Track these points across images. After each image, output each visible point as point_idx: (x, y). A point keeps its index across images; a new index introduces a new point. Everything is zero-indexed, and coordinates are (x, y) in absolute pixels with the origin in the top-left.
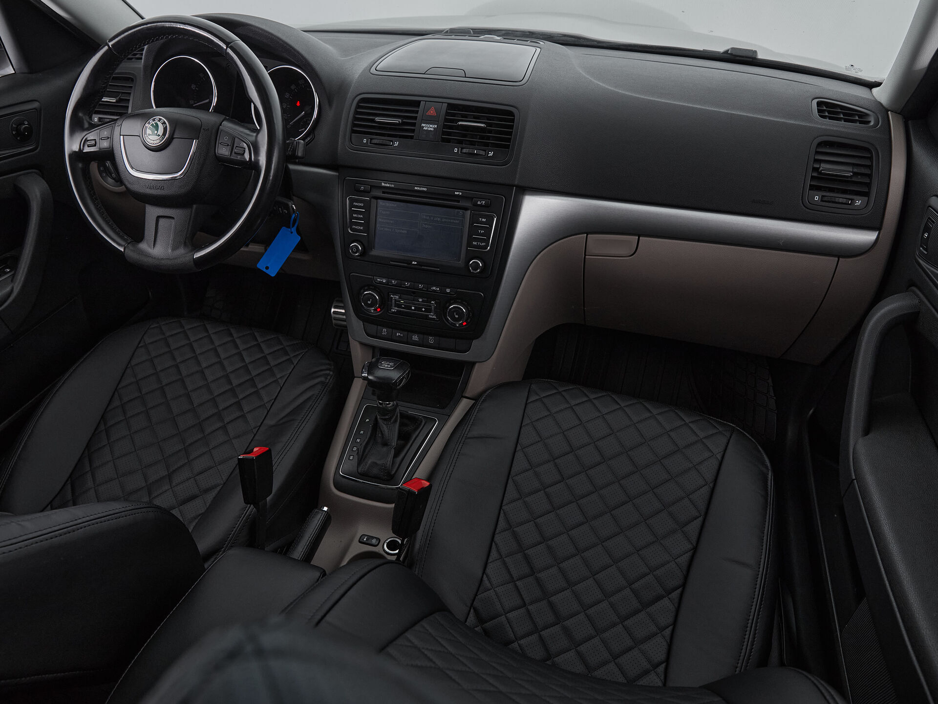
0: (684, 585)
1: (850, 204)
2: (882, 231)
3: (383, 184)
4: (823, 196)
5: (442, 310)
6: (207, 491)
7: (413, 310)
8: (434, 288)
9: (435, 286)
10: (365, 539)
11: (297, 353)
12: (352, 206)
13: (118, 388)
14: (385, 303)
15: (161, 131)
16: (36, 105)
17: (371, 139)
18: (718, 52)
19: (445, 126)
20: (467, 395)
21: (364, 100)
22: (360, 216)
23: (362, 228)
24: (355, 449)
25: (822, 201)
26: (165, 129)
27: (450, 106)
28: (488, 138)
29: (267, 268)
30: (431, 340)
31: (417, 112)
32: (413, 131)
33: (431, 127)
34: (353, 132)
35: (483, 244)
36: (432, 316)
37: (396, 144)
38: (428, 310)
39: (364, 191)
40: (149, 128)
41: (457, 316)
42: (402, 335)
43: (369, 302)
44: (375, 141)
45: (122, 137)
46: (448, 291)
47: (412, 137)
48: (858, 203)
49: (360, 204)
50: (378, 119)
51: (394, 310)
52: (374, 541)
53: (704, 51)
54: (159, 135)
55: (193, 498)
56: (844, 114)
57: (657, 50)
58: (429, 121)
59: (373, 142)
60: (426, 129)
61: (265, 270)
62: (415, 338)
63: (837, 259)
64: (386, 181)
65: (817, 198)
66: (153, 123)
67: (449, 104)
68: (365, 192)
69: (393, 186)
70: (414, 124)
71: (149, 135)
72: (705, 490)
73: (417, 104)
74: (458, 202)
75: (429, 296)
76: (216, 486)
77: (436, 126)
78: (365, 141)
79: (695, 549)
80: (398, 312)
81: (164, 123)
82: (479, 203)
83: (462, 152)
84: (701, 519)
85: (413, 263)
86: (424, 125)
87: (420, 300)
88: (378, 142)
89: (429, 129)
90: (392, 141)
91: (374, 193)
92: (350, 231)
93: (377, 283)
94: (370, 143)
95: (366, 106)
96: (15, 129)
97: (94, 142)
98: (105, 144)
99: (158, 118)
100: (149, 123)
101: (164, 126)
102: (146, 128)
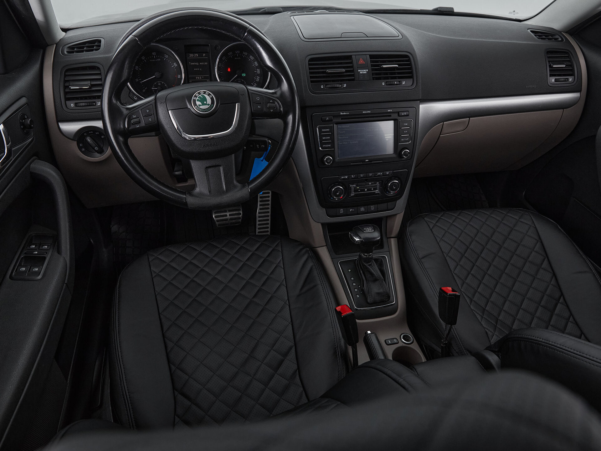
0: (562, 294)
1: (567, 81)
2: (582, 92)
3: (341, 114)
4: (555, 79)
5: (384, 188)
6: (286, 355)
7: (366, 191)
8: (379, 174)
9: (379, 172)
10: (390, 342)
12: (320, 132)
13: (160, 312)
14: (347, 190)
15: (209, 101)
16: (23, 101)
17: (326, 85)
18: (430, 10)
19: (373, 70)
20: (392, 236)
21: (311, 60)
22: (328, 138)
23: (330, 145)
24: (356, 290)
25: (555, 82)
26: (212, 99)
27: (371, 57)
28: (395, 73)
30: (372, 208)
31: (351, 63)
32: (353, 75)
33: (364, 71)
34: (312, 82)
35: (407, 139)
36: (377, 191)
37: (345, 85)
38: (375, 189)
39: (328, 121)
40: (198, 100)
41: (394, 188)
42: (354, 210)
43: (338, 194)
44: (328, 86)
45: (170, 111)
46: (388, 173)
47: (353, 80)
48: (570, 80)
49: (327, 130)
50: (328, 71)
51: (352, 195)
52: (395, 341)
53: (421, 10)
54: (208, 105)
56: (546, 36)
58: (363, 68)
59: (327, 87)
60: (362, 73)
62: (362, 209)
63: (563, 110)
64: (343, 111)
65: (553, 80)
66: (200, 95)
67: (370, 55)
68: (330, 120)
69: (348, 113)
70: (353, 71)
71: (200, 105)
72: (539, 244)
73: (350, 57)
74: (390, 116)
75: (374, 180)
76: (290, 348)
77: (367, 70)
78: (322, 87)
79: (554, 275)
80: (356, 195)
81: (209, 95)
82: (403, 114)
83: (387, 84)
84: (546, 259)
85: (366, 161)
86: (360, 71)
87: (370, 184)
88: (330, 87)
89: (364, 73)
90: (341, 84)
91: (334, 121)
92: (321, 149)
93: (342, 180)
94: (326, 88)
95: (316, 64)
96: (22, 124)
97: (138, 120)
98: (150, 120)
99: (202, 91)
100: (196, 96)
101: (210, 97)
102: (194, 101)
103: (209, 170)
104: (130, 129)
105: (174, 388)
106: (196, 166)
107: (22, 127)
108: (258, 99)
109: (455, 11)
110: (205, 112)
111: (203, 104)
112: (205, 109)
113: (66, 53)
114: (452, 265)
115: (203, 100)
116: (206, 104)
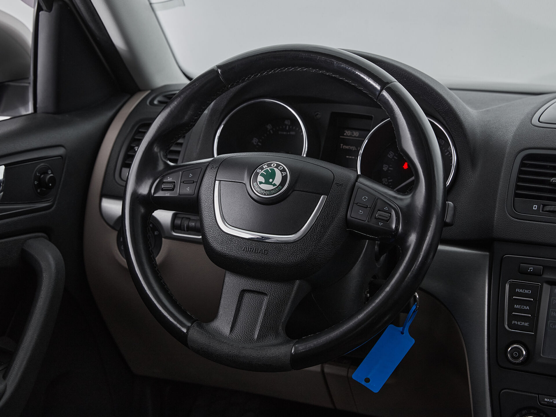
12: (512, 292)
16: (60, 151)
17: (544, 205)
22: (525, 308)
23: (527, 324)
29: (367, 380)
34: (517, 195)
39: (530, 274)
40: (262, 175)
44: (548, 208)
45: (217, 182)
49: (527, 291)
50: (553, 180)
54: (274, 185)
59: (545, 210)
61: (363, 383)
66: (268, 169)
68: (536, 274)
71: (261, 183)
78: (535, 207)
81: (284, 170)
88: (552, 209)
91: (548, 276)
92: (506, 327)
94: (543, 211)
95: (536, 165)
96: (39, 179)
97: (171, 186)
98: (188, 190)
99: (274, 164)
100: (262, 169)
101: (282, 174)
104: (156, 195)
107: (36, 183)
110: (265, 195)
111: (267, 182)
112: (266, 191)
113: (156, 102)
115: (269, 176)
116: (270, 184)
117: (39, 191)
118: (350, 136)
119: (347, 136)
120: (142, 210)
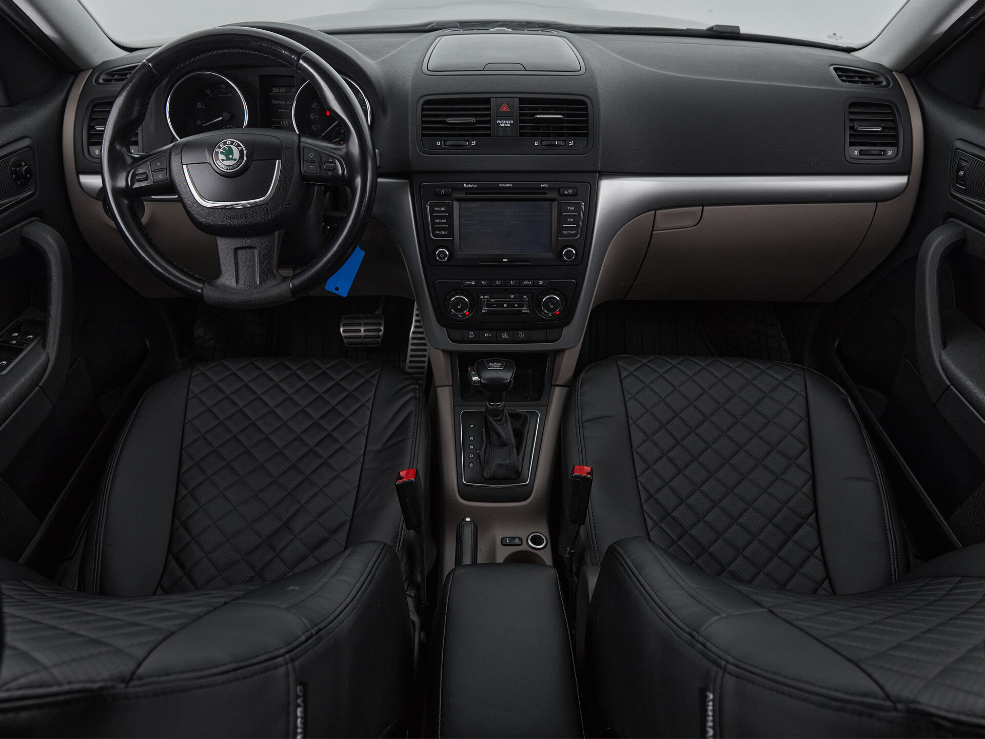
0: (816, 510)
1: (883, 155)
2: (911, 175)
3: (465, 185)
4: (860, 150)
5: (536, 303)
6: (335, 531)
7: (505, 307)
8: (526, 282)
9: (527, 280)
10: (508, 541)
11: (373, 373)
12: (432, 211)
13: (184, 446)
14: (475, 304)
15: (236, 155)
16: (28, 142)
17: (445, 141)
18: (702, 30)
19: (521, 121)
20: (558, 383)
21: (427, 102)
22: (443, 221)
23: (446, 233)
24: (472, 456)
25: (860, 155)
26: (241, 152)
27: (522, 100)
28: (562, 128)
29: (337, 289)
30: (521, 335)
31: (489, 109)
32: (489, 128)
33: (507, 123)
34: (423, 135)
35: (573, 232)
36: (525, 310)
37: (474, 143)
38: (521, 306)
39: (444, 195)
40: (222, 153)
41: (552, 307)
42: (490, 335)
43: (459, 307)
44: (448, 143)
45: (185, 166)
46: (541, 283)
47: (489, 135)
48: (890, 153)
49: (442, 209)
50: (450, 120)
51: (484, 311)
52: (517, 541)
53: (688, 30)
54: (235, 160)
55: (323, 541)
56: (859, 77)
57: (649, 32)
58: (505, 117)
60: (502, 125)
61: (335, 291)
62: (505, 335)
63: (875, 204)
64: (468, 182)
65: (856, 153)
66: (225, 146)
67: (520, 99)
68: (447, 196)
69: (476, 186)
70: (489, 122)
71: (223, 160)
72: (803, 425)
73: (487, 101)
74: (545, 194)
75: (519, 291)
76: (342, 525)
77: (512, 122)
78: (438, 144)
79: (813, 477)
80: (490, 313)
81: (238, 146)
82: (566, 192)
83: (542, 144)
84: (808, 450)
85: (504, 260)
86: (499, 122)
87: (512, 296)
88: (451, 144)
89: (506, 125)
90: (468, 141)
91: (455, 195)
92: (433, 238)
93: (466, 286)
94: (444, 145)
95: (432, 108)
96: (15, 172)
97: (145, 176)
98: (161, 176)
99: (229, 141)
100: (220, 148)
101: (238, 149)
102: (217, 153)
103: (240, 252)
104: (134, 187)
105: (169, 551)
106: (225, 246)
107: (14, 176)
108: (311, 155)
109: (743, 31)
110: (230, 169)
111: (228, 159)
112: (229, 166)
113: (101, 81)
114: (637, 437)
115: (228, 153)
116: (231, 159)
117: (19, 183)
118: (279, 92)
119: (276, 93)
120: (126, 202)
